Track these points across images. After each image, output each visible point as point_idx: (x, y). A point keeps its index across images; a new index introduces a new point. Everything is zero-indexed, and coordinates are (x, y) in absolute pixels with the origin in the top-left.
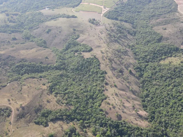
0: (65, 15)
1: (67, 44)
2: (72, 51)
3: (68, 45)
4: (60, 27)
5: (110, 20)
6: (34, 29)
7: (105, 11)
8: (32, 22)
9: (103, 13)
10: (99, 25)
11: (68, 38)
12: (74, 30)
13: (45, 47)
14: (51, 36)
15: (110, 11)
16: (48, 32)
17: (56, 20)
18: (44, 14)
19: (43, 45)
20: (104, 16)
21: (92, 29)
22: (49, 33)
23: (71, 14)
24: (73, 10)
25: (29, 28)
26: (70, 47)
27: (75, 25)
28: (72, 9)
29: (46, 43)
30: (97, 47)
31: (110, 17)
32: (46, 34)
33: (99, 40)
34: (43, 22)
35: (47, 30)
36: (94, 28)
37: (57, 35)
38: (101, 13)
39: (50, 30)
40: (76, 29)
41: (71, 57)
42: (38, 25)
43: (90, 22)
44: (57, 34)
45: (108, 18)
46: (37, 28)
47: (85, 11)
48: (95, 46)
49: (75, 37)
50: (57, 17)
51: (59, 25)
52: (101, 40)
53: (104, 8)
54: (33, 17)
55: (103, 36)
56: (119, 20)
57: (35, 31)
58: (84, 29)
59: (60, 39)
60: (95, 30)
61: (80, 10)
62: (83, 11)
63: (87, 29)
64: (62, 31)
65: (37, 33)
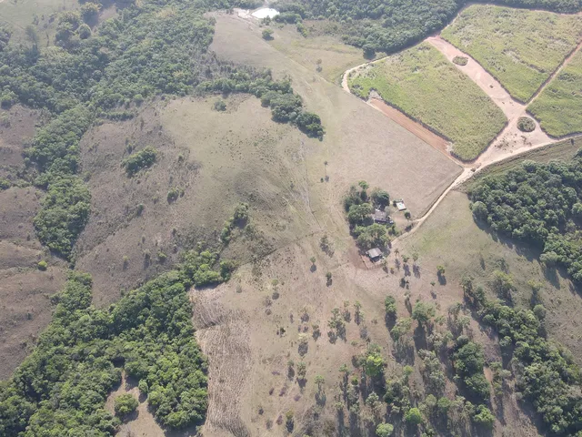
0: (286, 90)
1: (138, 295)
2: (119, 362)
3: (138, 309)
4: (194, 167)
5: (485, 237)
6: (113, 118)
7: (514, 145)
8: (134, 72)
9: (485, 160)
10: (374, 260)
11: (174, 257)
12: (240, 221)
13: (55, 252)
14: (127, 201)
15: (530, 169)
16: (133, 169)
17: (223, 108)
18: (213, 47)
19: (55, 238)
20: (469, 194)
21: (313, 269)
22: (130, 176)
23: (309, 107)
24: (348, 72)
25: (101, 103)
26: (140, 322)
27: (267, 189)
28: (349, 65)
29: (83, 228)
30: (228, 427)
31: (496, 218)
32: (123, 170)
33: (281, 381)
34: (171, 90)
35: (134, 156)
36: (330, 262)
37: (148, 209)
38: (469, 161)
39: (148, 160)
40: (252, 222)
41: (77, 406)
42: (139, 103)
43: (347, 208)
44: (155, 201)
45: (481, 219)
46: (124, 117)
47: (394, 106)
48: (229, 410)
49: (206, 272)
50: (245, 90)
52: (294, 385)
53: (522, 128)
54: (159, 47)
55: (329, 359)
57: (108, 128)
58: (285, 242)
59: (144, 240)
60: (329, 283)
61: (376, 90)
62: (386, 102)
63: (297, 248)
64: (183, 194)
65: (101, 146)
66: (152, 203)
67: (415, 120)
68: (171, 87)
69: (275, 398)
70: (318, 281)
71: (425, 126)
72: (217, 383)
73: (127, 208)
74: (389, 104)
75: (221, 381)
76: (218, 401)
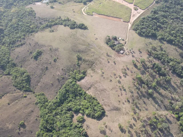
0: (68, 20)
1: (63, 90)
2: (70, 110)
3: (65, 94)
4: (56, 50)
5: (143, 38)
6: (17, 46)
7: (136, 15)
8: (16, 30)
10: (122, 54)
11: (66, 76)
12: (79, 59)
13: (26, 91)
14: (40, 67)
15: (144, 19)
16: (36, 58)
17: (53, 31)
18: (37, 15)
19: (23, 87)
20: (134, 30)
21: (109, 62)
22: (37, 60)
23: (79, 23)
24: (83, 10)
25: (10, 43)
26: (67, 97)
27: (82, 47)
28: (82, 8)
29: (30, 81)
30: (113, 110)
31: (144, 33)
32: (33, 59)
33: (119, 92)
34: (32, 32)
35: (34, 54)
36: (112, 59)
37: (49, 67)
38: (129, 22)
39: (39, 54)
40: (83, 58)
41: (66, 127)
42: (24, 39)
43: (107, 44)
44: (50, 64)
45: (140, 34)
46: (22, 45)
47: (102, 15)
48: (110, 106)
49: (79, 76)
50: (56, 24)
51: (55, 45)
52: (123, 92)
53: (135, 10)
54: (19, 21)
55: (128, 81)
56: (158, 38)
57: (18, 50)
58: (96, 59)
59: (54, 75)
60: (115, 64)
61: (94, 12)
62: (98, 14)
63: (101, 59)
64: (58, 58)
65: (20, 56)
66: (49, 64)
67: (109, 16)
68: (31, 31)
69: (121, 97)
70: (112, 65)
71: (112, 17)
72: (102, 101)
73: (42, 69)
74: (100, 14)
75: (103, 100)
76: (105, 105)
